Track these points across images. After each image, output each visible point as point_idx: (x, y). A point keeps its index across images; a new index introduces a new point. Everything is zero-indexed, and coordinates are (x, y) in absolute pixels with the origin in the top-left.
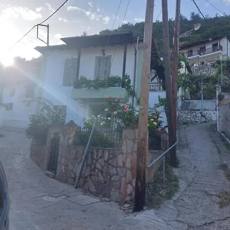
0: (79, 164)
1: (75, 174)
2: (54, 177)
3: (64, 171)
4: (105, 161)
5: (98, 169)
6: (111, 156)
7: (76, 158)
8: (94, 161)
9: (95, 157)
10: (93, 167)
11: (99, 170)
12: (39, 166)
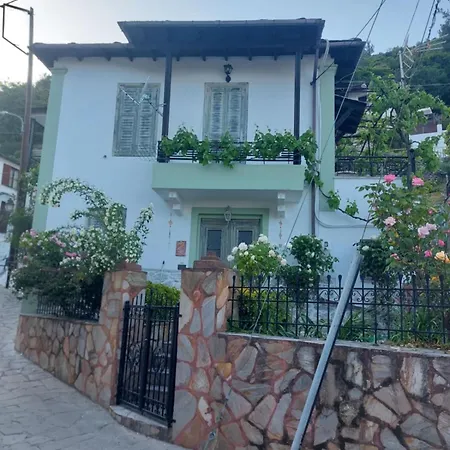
0: (278, 398)
1: (264, 432)
2: (163, 436)
3: (208, 417)
4: (410, 396)
5: (376, 420)
6: (439, 380)
7: (261, 378)
8: (355, 394)
9: (359, 380)
10: (350, 412)
11: (382, 425)
12: (72, 385)
